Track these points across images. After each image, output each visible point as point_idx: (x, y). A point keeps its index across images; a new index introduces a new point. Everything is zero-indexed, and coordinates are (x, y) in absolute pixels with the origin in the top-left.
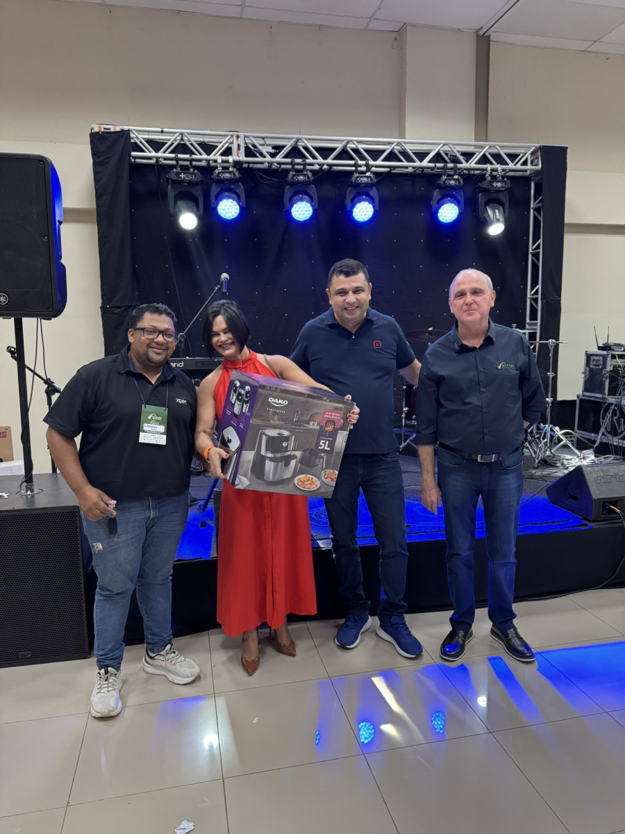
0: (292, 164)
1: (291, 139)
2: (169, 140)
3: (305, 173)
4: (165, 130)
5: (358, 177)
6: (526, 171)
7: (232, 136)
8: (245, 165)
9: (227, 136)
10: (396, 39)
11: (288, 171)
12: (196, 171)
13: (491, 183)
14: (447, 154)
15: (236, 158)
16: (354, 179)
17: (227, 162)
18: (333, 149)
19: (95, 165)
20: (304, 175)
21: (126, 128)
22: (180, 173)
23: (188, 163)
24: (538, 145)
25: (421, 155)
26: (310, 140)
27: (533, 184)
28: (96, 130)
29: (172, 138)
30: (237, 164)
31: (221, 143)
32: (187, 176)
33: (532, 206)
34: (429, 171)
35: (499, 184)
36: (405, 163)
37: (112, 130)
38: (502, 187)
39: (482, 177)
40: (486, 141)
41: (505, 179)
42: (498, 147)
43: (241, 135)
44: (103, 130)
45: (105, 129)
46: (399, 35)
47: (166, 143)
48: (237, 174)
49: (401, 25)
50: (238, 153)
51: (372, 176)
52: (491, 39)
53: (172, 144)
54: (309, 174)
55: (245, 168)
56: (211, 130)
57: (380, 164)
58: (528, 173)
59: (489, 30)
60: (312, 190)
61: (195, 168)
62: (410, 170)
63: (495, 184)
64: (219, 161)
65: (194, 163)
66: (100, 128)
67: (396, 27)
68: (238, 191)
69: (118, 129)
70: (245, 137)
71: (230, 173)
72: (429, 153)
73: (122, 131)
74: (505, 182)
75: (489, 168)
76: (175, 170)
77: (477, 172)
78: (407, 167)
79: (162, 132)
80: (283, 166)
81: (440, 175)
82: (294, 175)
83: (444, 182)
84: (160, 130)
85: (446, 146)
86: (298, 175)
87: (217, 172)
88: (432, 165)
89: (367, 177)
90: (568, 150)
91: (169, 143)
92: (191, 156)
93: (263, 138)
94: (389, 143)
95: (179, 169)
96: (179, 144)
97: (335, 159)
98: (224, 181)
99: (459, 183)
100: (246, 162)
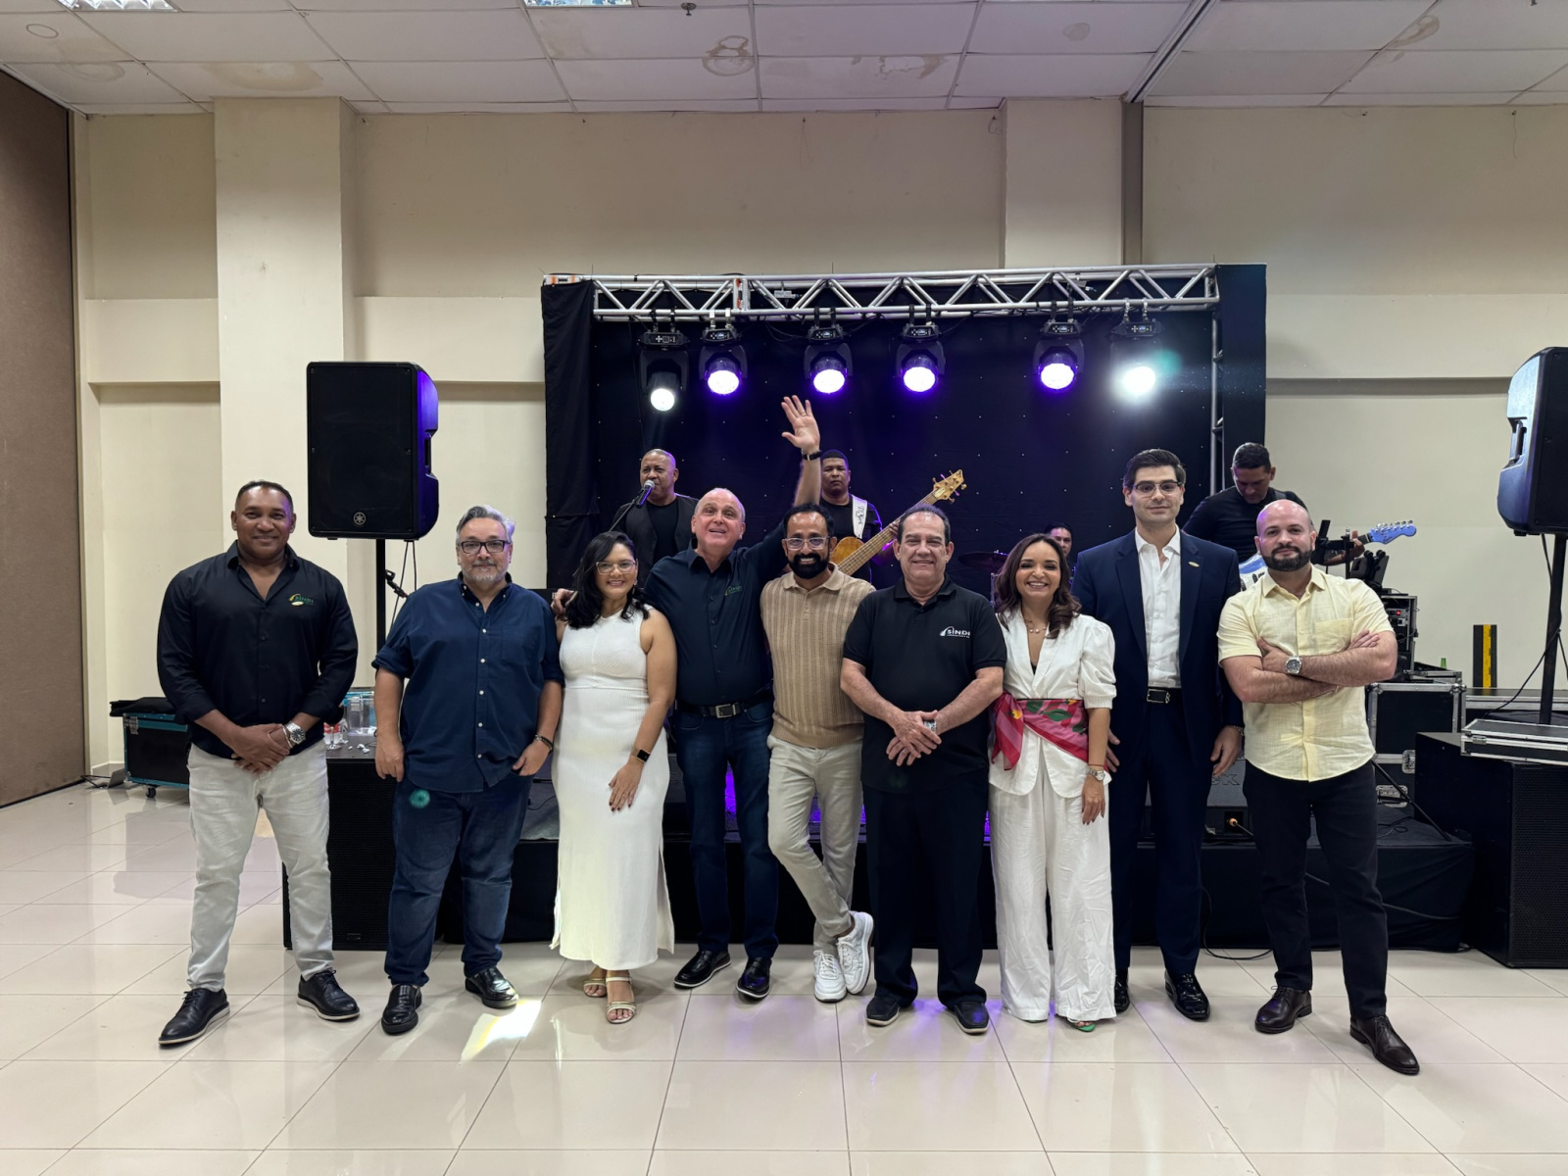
0: (818, 314)
1: (816, 279)
3: (833, 326)
4: (639, 277)
5: (910, 328)
7: (732, 281)
8: (752, 320)
9: (724, 281)
10: (994, 119)
11: (811, 323)
12: (678, 332)
13: (1127, 326)
15: (736, 310)
16: (906, 330)
17: (724, 316)
19: (547, 327)
20: (831, 331)
21: (588, 277)
22: (657, 334)
23: (669, 319)
24: (1213, 265)
27: (1214, 323)
28: (549, 282)
29: (651, 286)
30: (740, 321)
31: (717, 288)
32: (666, 339)
33: (1213, 359)
34: (1028, 314)
35: (1143, 328)
37: (570, 281)
38: (1147, 332)
41: (1154, 320)
42: (1143, 272)
43: (744, 278)
44: (557, 282)
45: (560, 280)
46: (999, 112)
48: (734, 334)
49: (1001, 98)
50: (740, 304)
51: (933, 327)
52: (1146, 104)
54: (839, 327)
55: (754, 322)
56: (702, 274)
58: (1205, 307)
59: (1140, 93)
60: (845, 350)
61: (678, 326)
62: (1001, 313)
64: (712, 316)
65: (676, 318)
66: (554, 279)
68: (738, 358)
69: (577, 279)
70: (749, 281)
71: (725, 332)
73: (583, 282)
74: (1153, 324)
75: (1128, 304)
76: (649, 332)
79: (636, 280)
80: (807, 317)
81: (1043, 320)
82: (816, 331)
83: (1051, 329)
84: (633, 277)
85: (1056, 274)
86: (822, 331)
87: (707, 331)
88: (1034, 304)
90: (1267, 270)
91: (647, 292)
92: (673, 311)
93: (778, 281)
95: (656, 329)
96: (663, 293)
98: (717, 344)
99: (1075, 330)
100: (753, 316)
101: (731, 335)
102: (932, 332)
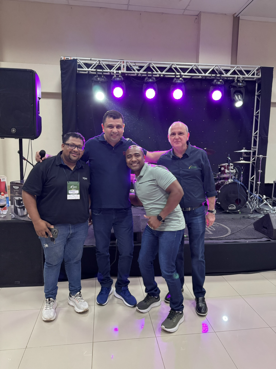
0: (147, 74)
1: (147, 63)
2: (94, 63)
3: (152, 78)
4: (92, 59)
5: (176, 80)
6: (254, 78)
7: (121, 62)
8: (126, 75)
9: (119, 62)
10: (196, 19)
11: (145, 77)
12: (105, 77)
13: (237, 83)
14: (217, 70)
15: (122, 71)
16: (174, 81)
17: (118, 73)
18: (165, 68)
19: (62, 74)
20: (152, 79)
21: (75, 58)
22: (98, 78)
23: (101, 73)
24: (260, 66)
25: (205, 71)
26: (155, 64)
27: (257, 84)
28: (63, 59)
29: (95, 62)
30: (123, 74)
31: (116, 65)
32: (101, 79)
33: (256, 94)
34: (209, 78)
35: (241, 84)
36: (198, 74)
37: (70, 59)
38: (242, 85)
39: (233, 81)
40: (236, 65)
41: (244, 82)
42: (241, 67)
43: (125, 61)
44: (65, 59)
45: (66, 58)
46: (198, 17)
47: (92, 65)
48: (122, 78)
49: (199, 12)
50: (123, 69)
51: (182, 80)
52: (240, 18)
53: (95, 65)
54: (154, 78)
55: (126, 76)
56: (112, 59)
57: (186, 75)
58: (255, 79)
59: (239, 14)
60: (155, 85)
61: (104, 75)
62: (200, 77)
63: (238, 84)
64: (115, 73)
65: (104, 73)
66: (64, 58)
67: (197, 13)
68: (123, 86)
69: (72, 58)
70: (126, 62)
71: (119, 78)
72: (209, 70)
74: (243, 83)
75: (236, 77)
76: (95, 76)
77: (231, 78)
78: (199, 76)
79: (91, 60)
80: (143, 75)
81: (213, 80)
82: (147, 79)
83: (215, 83)
84: (90, 59)
85: (217, 67)
86: (149, 79)
87: (114, 77)
88: (210, 75)
89: (180, 80)
90: (274, 69)
91: (94, 65)
92: (103, 70)
93: (135, 63)
94: (191, 65)
95: (97, 76)
96: (98, 65)
97: (166, 72)
98: (116, 81)
99: (222, 83)
100: (127, 73)
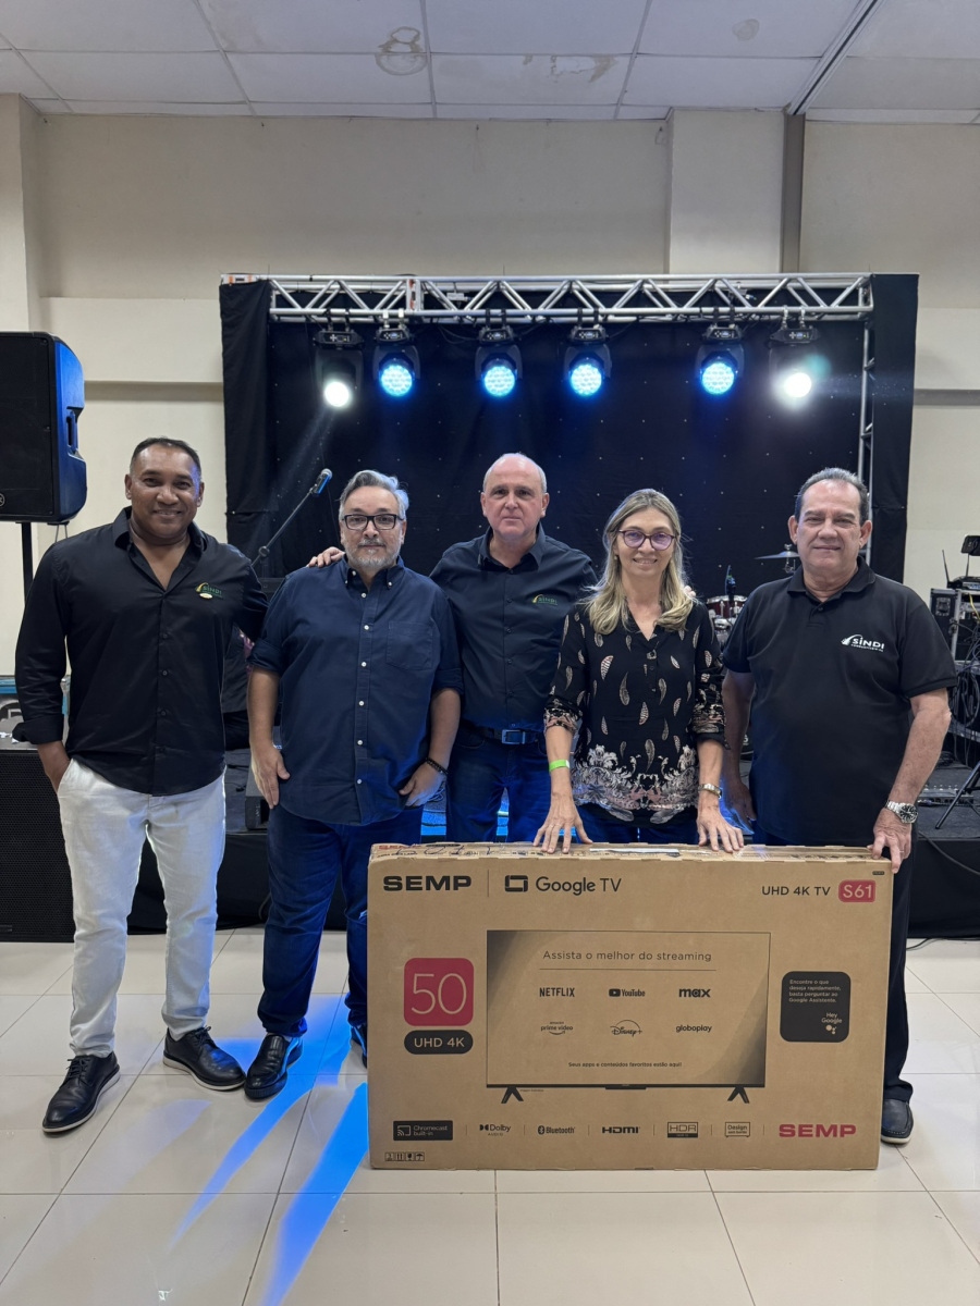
0: (488, 316)
1: (487, 281)
3: (504, 328)
4: (314, 277)
5: (580, 331)
6: (856, 313)
7: (404, 282)
8: (427, 321)
9: (397, 281)
10: (661, 130)
11: (481, 326)
12: (352, 331)
13: (787, 333)
15: (409, 311)
16: (574, 333)
17: (396, 316)
19: (225, 326)
20: (502, 332)
21: (264, 277)
22: (330, 334)
23: (344, 320)
24: (868, 274)
25: (681, 297)
27: (866, 333)
28: (226, 282)
29: (324, 287)
30: (413, 321)
31: (389, 290)
32: (341, 339)
33: (865, 365)
34: (696, 319)
35: (800, 335)
37: (247, 281)
38: (804, 339)
41: (811, 327)
42: (801, 280)
43: (417, 279)
44: (234, 281)
45: (237, 280)
46: (664, 123)
48: (408, 333)
49: (665, 111)
50: (412, 305)
51: (601, 329)
52: (807, 117)
54: (510, 331)
55: (427, 324)
56: (376, 275)
57: (618, 312)
58: (859, 315)
60: (514, 352)
61: (355, 326)
62: (668, 318)
64: (386, 316)
65: (351, 319)
66: (231, 279)
67: (662, 113)
68: (411, 358)
69: (254, 279)
70: (423, 282)
71: (399, 332)
73: (260, 282)
74: (810, 331)
75: (786, 311)
76: (324, 331)
79: (311, 280)
80: (478, 319)
82: (487, 333)
83: (713, 334)
84: (308, 277)
85: (719, 282)
86: (493, 333)
87: (381, 330)
88: (697, 310)
89: (594, 331)
90: (920, 280)
91: (320, 294)
92: (347, 310)
93: (454, 282)
95: (330, 329)
96: (338, 295)
98: (391, 343)
99: (736, 335)
100: (427, 317)
101: (404, 335)
102: (600, 335)
